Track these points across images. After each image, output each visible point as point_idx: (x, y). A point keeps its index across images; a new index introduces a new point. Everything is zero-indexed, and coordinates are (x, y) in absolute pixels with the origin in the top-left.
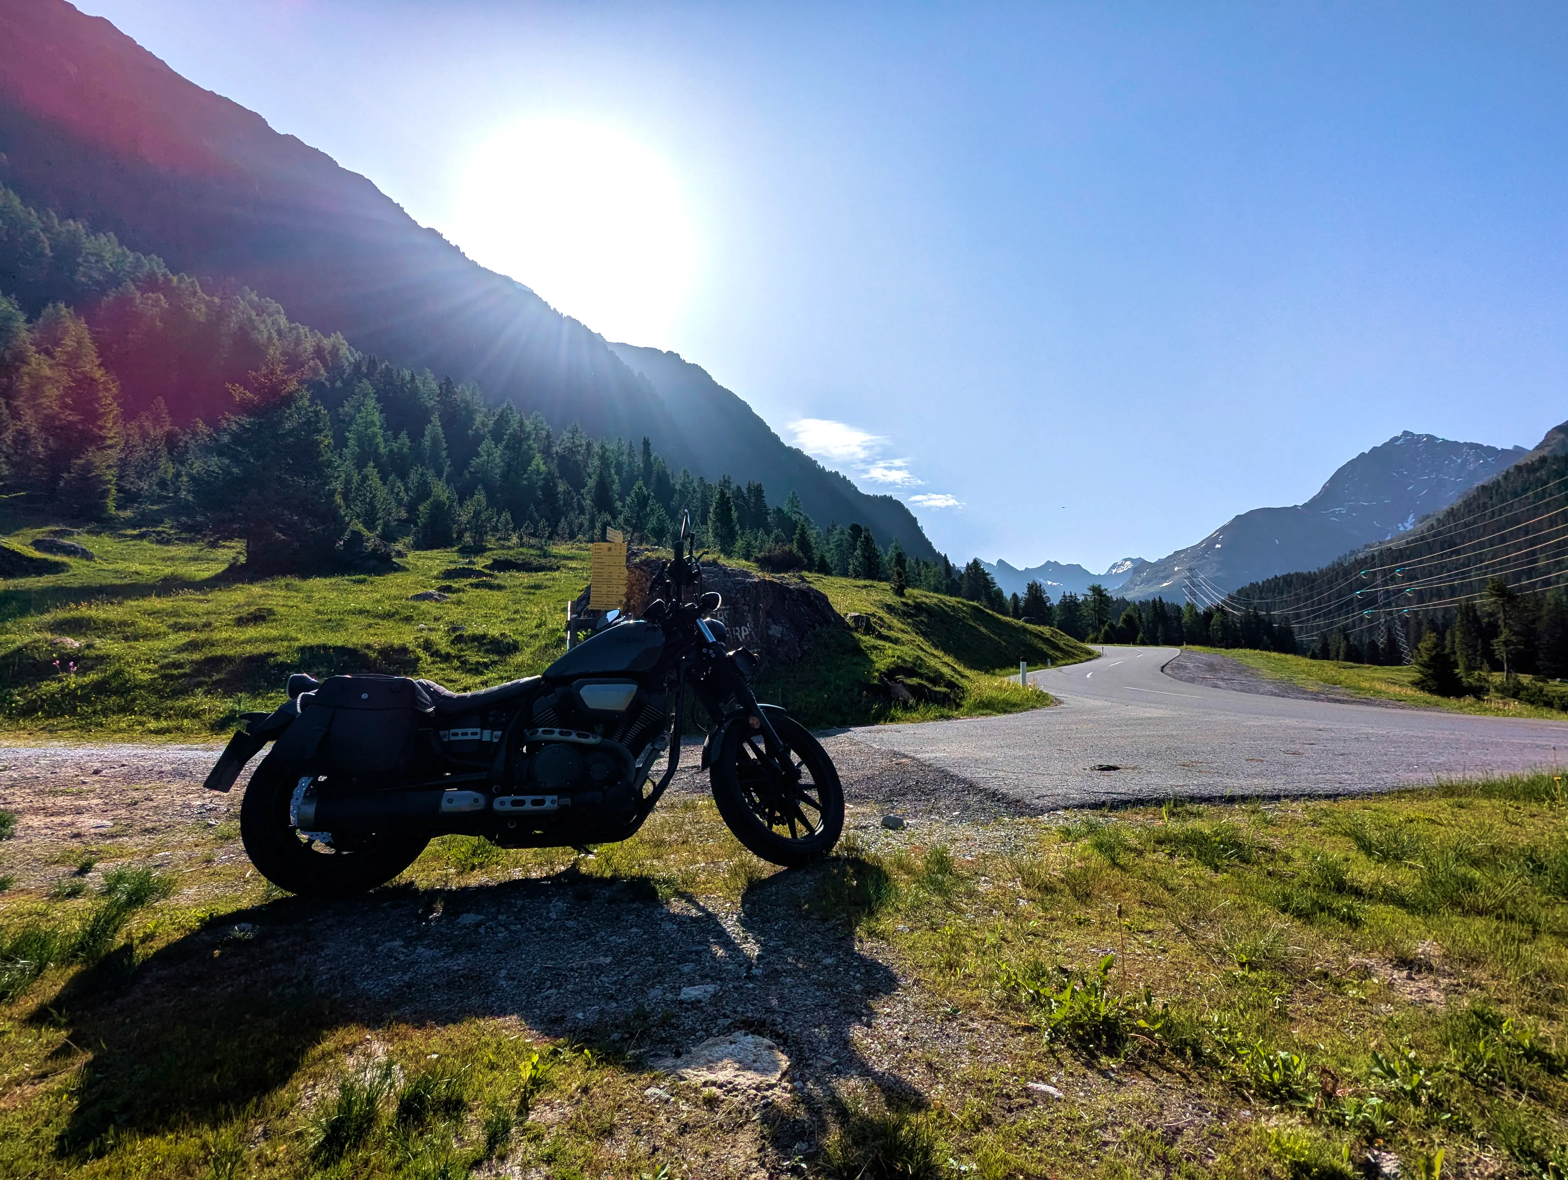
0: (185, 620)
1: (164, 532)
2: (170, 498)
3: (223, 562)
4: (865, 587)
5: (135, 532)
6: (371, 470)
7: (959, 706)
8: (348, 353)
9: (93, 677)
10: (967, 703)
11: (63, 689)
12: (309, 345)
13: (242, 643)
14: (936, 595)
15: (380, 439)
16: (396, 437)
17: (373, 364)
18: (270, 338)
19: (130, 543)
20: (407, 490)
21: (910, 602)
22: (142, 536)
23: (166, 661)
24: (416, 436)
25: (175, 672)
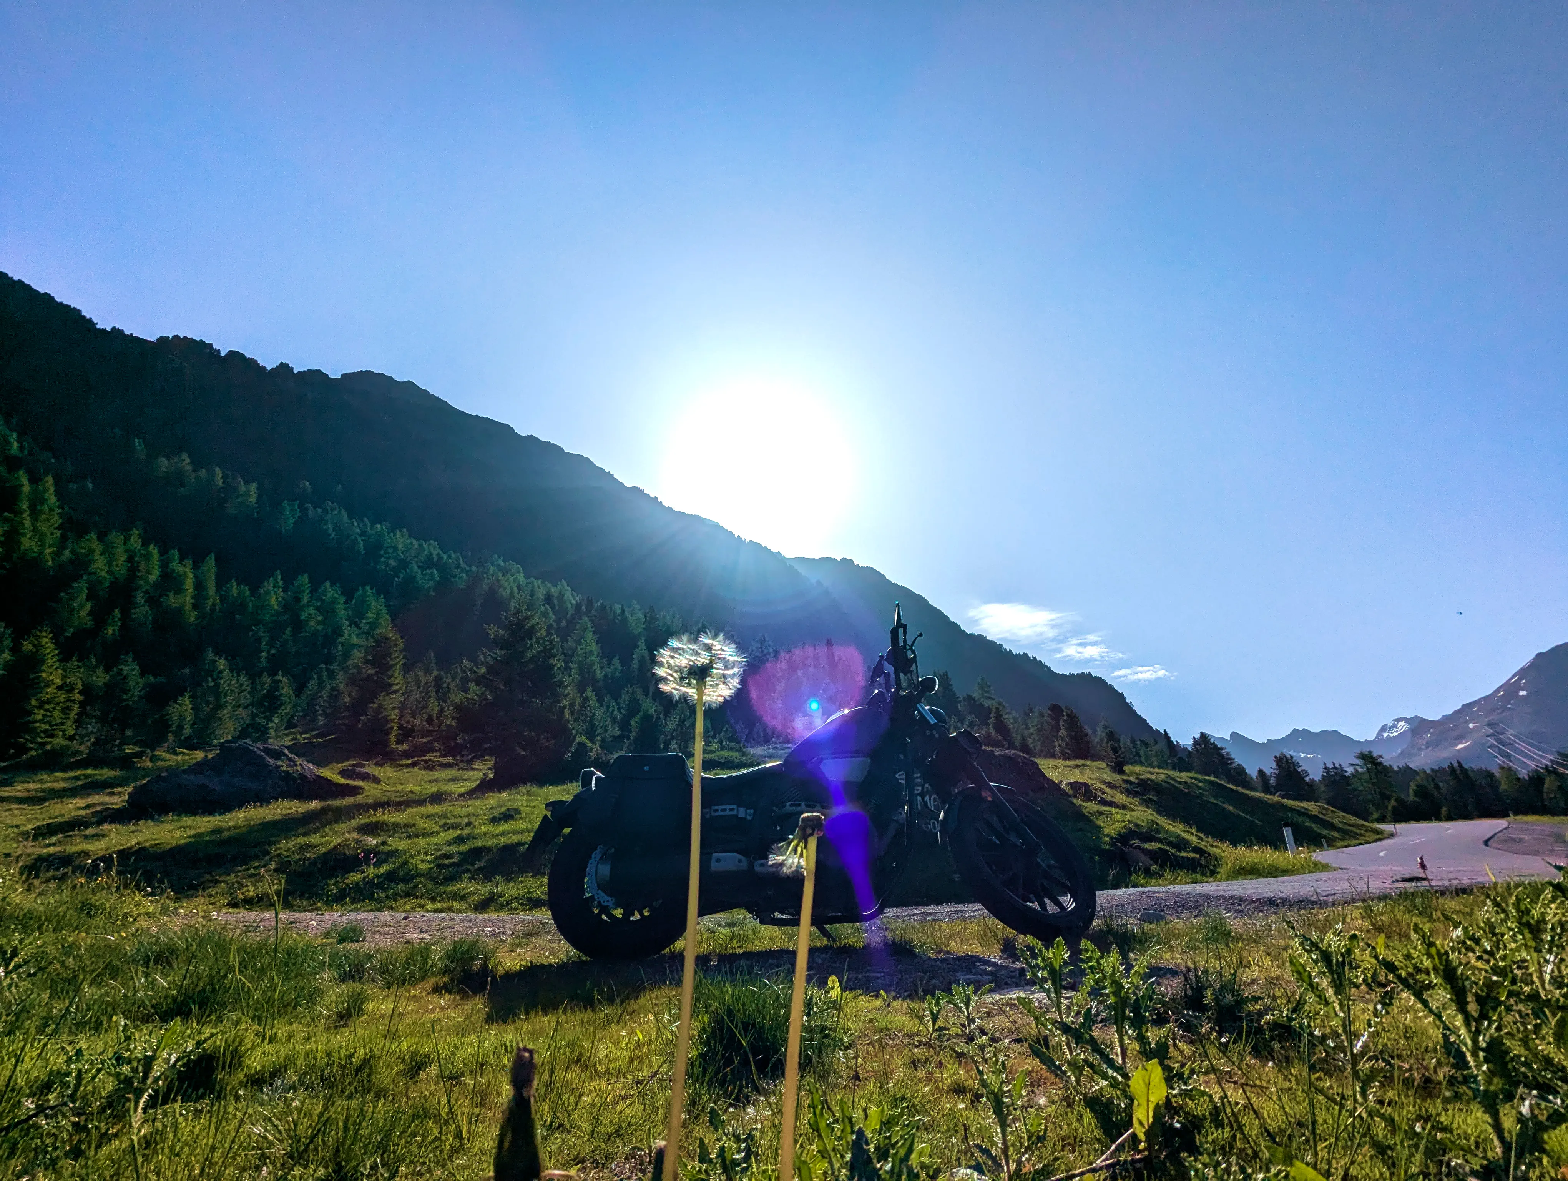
0: (452, 821)
1: (430, 760)
2: (434, 731)
3: (475, 781)
4: (1077, 766)
5: (409, 762)
6: (589, 693)
7: (1213, 873)
8: (571, 597)
9: (384, 869)
10: (1223, 870)
11: (364, 878)
12: (541, 594)
13: (498, 835)
14: (1161, 771)
15: (597, 666)
16: (609, 664)
17: (590, 603)
18: (512, 592)
19: (405, 771)
20: (619, 709)
21: (1132, 779)
22: (414, 765)
23: (440, 853)
24: (626, 661)
25: (446, 862)
